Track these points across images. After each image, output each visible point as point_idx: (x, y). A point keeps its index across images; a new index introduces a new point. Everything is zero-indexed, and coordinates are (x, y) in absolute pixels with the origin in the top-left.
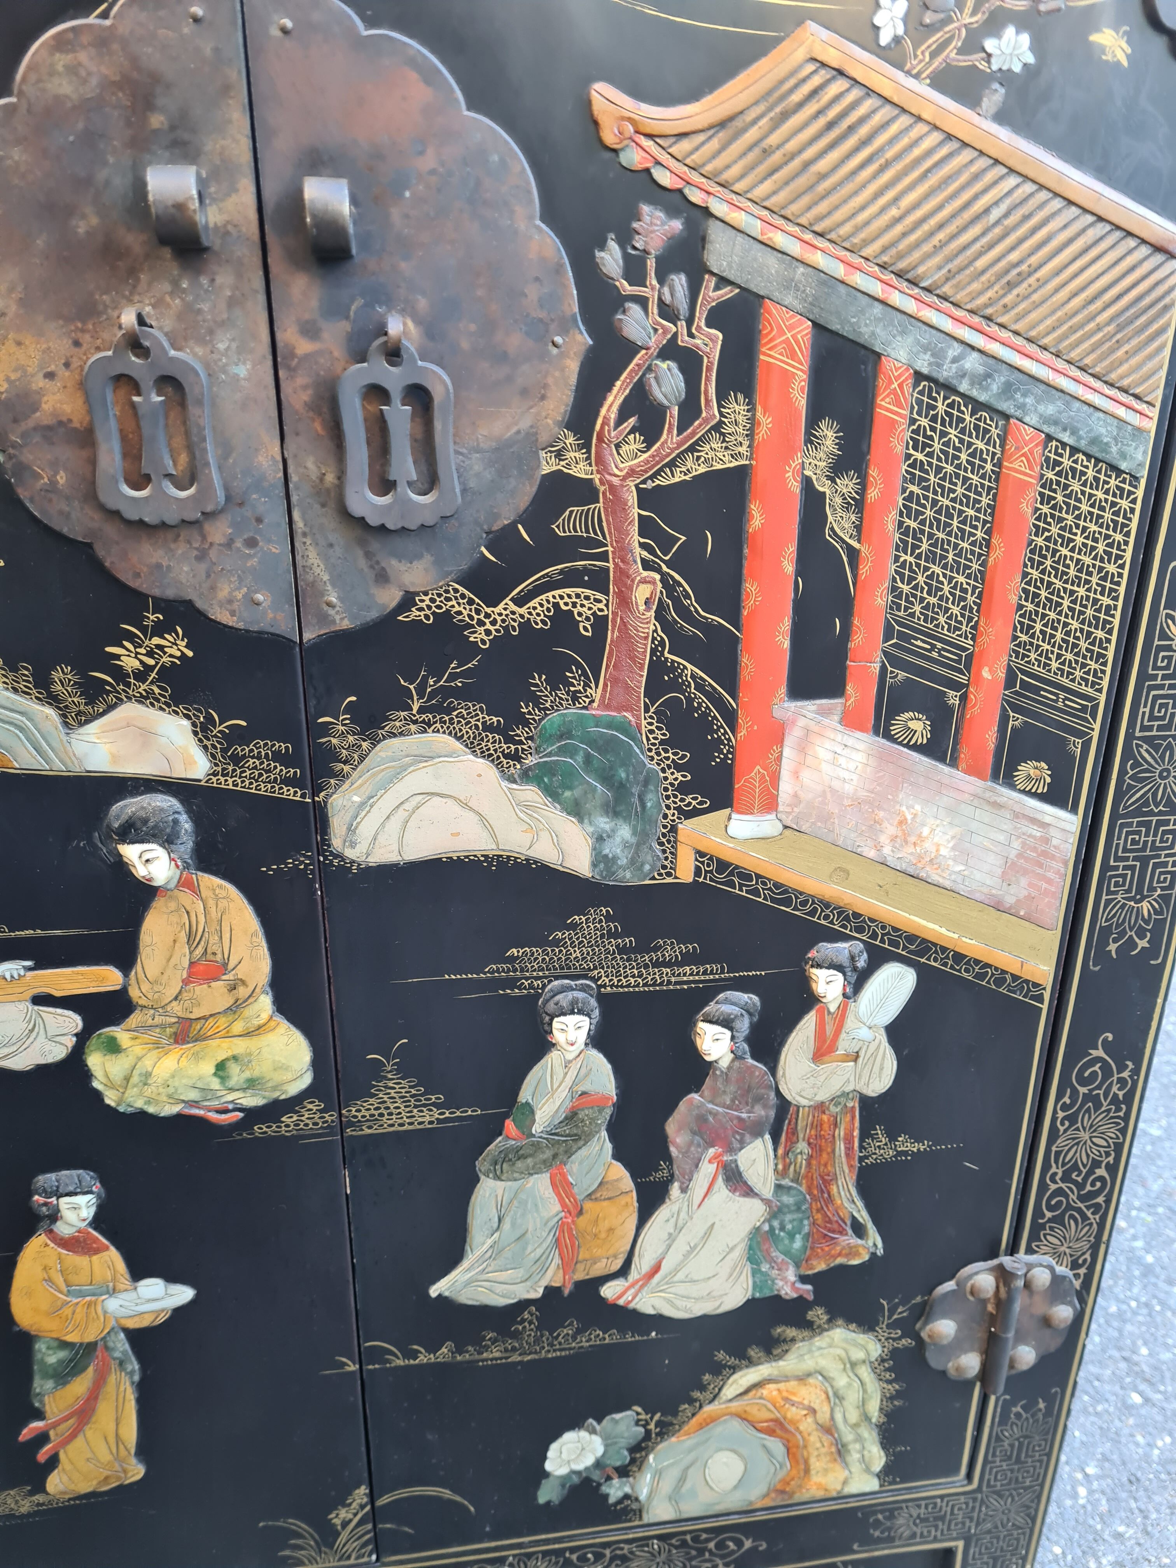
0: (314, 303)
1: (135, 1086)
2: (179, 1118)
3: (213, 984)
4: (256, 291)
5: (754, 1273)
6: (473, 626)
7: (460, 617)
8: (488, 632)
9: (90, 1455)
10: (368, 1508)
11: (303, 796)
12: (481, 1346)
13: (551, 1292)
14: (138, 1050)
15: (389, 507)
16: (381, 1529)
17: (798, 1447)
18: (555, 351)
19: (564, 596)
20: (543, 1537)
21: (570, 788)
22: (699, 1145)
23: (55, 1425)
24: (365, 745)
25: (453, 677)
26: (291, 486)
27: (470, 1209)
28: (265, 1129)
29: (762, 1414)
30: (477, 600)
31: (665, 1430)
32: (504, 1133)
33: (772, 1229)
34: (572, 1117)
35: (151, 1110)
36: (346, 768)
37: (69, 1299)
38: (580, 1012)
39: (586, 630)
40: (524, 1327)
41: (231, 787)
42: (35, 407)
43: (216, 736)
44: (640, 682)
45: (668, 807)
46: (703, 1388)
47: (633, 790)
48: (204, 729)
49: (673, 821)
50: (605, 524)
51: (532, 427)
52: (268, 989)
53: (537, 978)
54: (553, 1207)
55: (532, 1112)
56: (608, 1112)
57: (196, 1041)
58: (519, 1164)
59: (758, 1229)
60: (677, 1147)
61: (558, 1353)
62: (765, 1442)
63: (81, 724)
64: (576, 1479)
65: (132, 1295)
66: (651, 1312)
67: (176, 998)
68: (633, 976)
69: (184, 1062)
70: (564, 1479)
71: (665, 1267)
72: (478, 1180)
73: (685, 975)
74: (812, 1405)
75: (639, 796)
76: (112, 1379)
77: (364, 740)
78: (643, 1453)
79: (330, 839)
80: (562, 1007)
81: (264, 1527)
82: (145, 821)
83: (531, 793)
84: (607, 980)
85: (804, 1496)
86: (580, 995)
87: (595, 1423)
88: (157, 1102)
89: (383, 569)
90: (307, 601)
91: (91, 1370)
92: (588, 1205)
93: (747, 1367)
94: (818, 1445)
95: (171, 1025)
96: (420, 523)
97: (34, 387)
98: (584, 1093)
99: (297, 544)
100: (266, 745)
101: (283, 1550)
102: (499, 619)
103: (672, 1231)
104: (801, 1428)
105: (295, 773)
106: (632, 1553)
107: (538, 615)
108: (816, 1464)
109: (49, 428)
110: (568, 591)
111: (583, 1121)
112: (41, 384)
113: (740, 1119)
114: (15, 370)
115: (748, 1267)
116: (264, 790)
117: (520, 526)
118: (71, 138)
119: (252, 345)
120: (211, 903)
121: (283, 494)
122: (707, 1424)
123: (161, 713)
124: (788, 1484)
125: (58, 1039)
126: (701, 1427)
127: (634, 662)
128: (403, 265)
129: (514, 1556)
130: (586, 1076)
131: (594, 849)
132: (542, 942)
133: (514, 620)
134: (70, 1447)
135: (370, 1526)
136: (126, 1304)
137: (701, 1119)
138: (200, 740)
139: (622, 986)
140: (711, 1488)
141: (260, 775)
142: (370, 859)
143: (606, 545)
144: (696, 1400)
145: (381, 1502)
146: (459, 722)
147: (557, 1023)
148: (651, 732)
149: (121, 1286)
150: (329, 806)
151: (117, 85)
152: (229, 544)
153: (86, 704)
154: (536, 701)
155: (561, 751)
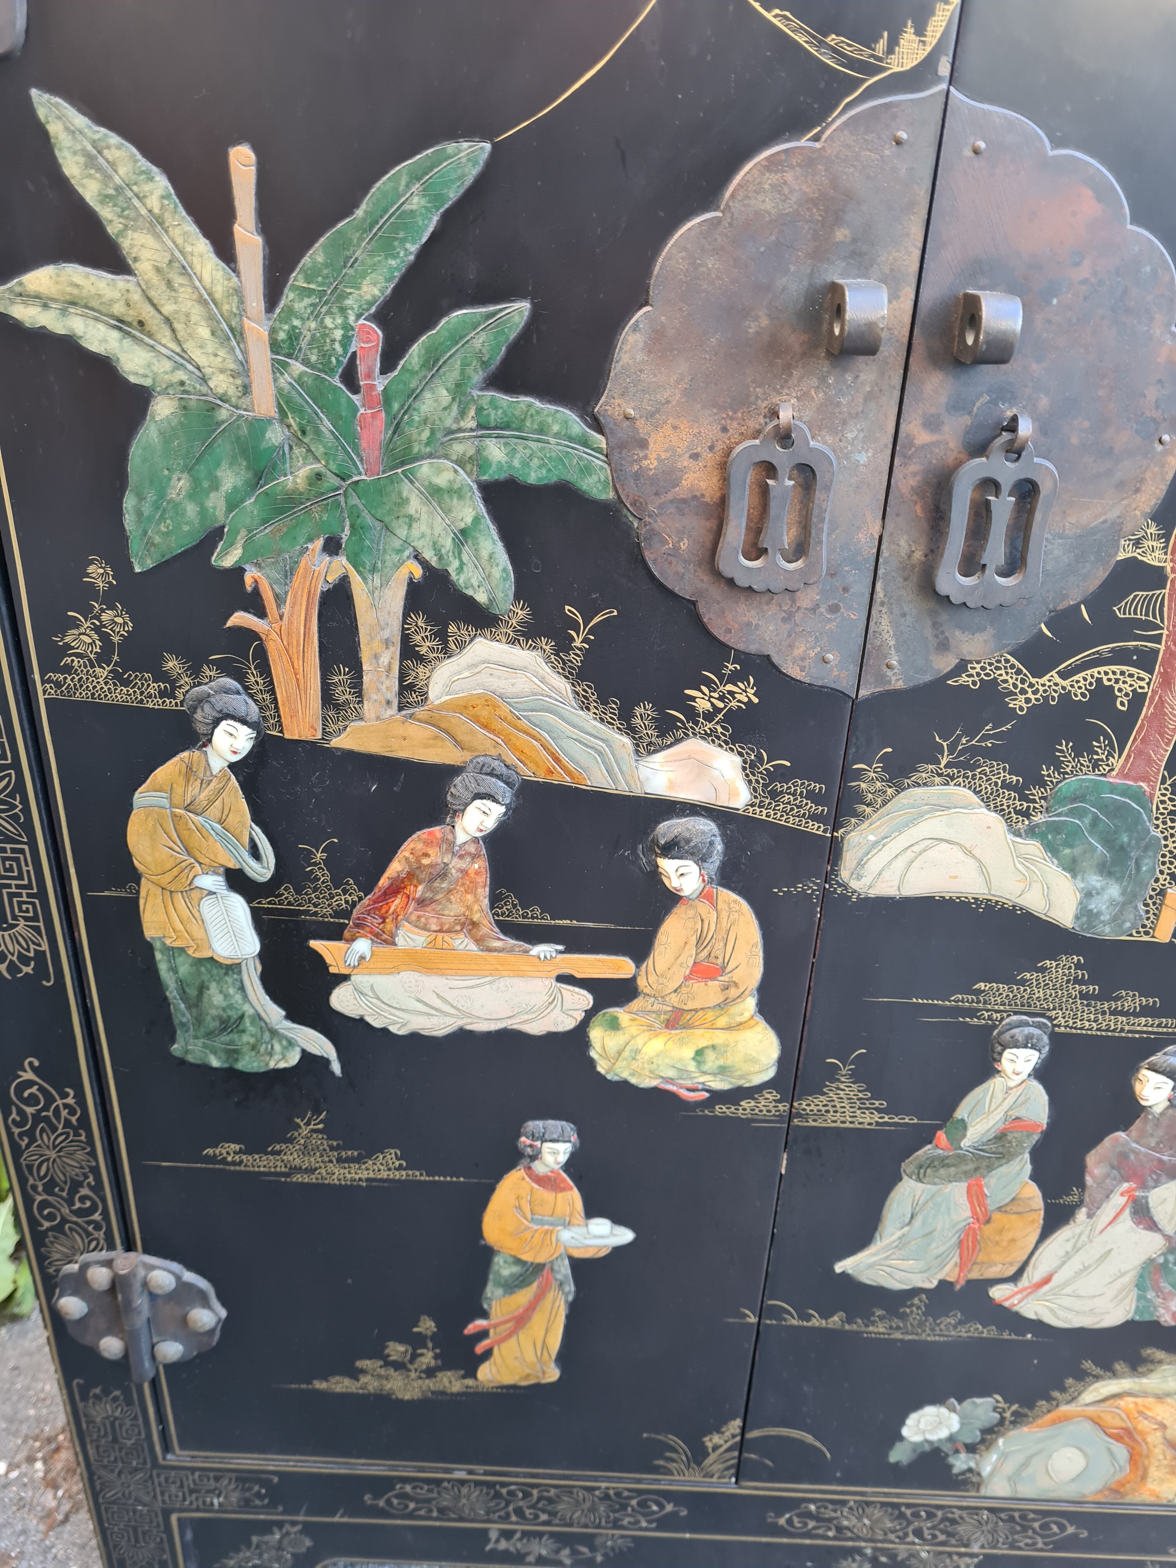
0: (943, 399)
1: (625, 1059)
2: (655, 1090)
3: (710, 983)
4: (894, 388)
5: (1140, 1298)
6: (1015, 694)
7: (1005, 685)
8: (1028, 700)
9: (518, 1354)
10: (738, 1438)
11: (825, 831)
12: (869, 1320)
13: (944, 1284)
14: (634, 1030)
15: (974, 588)
16: (746, 1459)
17: (1141, 1455)
18: (1160, 448)
19: (1107, 673)
20: (886, 1490)
21: (1071, 846)
22: (1114, 1179)
23: (495, 1326)
24: (890, 791)
25: (985, 738)
26: (881, 560)
27: (888, 1203)
28: (724, 1109)
29: (1114, 1422)
30: (1025, 671)
31: (1018, 1419)
32: (934, 1142)
33: (1166, 1261)
34: (1001, 1137)
35: (633, 1081)
36: (868, 810)
37: (530, 1225)
38: (1033, 1047)
39: (1122, 704)
40: (912, 1312)
41: (764, 817)
42: (676, 483)
43: (761, 773)
44: (1163, 756)
45: (1162, 872)
46: (1063, 1389)
47: (1132, 854)
48: (753, 765)
49: (1164, 885)
50: (1166, 609)
51: (1119, 517)
52: (755, 993)
53: (997, 1011)
54: (963, 1212)
55: (965, 1128)
56: (1036, 1137)
57: (684, 1028)
58: (942, 1171)
59: (1151, 1261)
60: (1093, 1177)
61: (937, 1338)
62: (1112, 1447)
63: (649, 753)
64: (927, 1448)
65: (583, 1230)
66: (1032, 1316)
67: (675, 991)
68: (1089, 1021)
69: (670, 1045)
70: (916, 1445)
71: (1056, 1280)
72: (901, 1179)
73: (1139, 1025)
74: (1165, 1421)
75: (1137, 861)
76: (550, 1296)
77: (890, 787)
78: (994, 1436)
79: (839, 870)
80: (1017, 1041)
81: (647, 1439)
82: (688, 841)
83: (1033, 847)
84: (1063, 1021)
85: (1136, 1498)
86: (1036, 1031)
87: (956, 1403)
88: (640, 1075)
89: (946, 638)
90: (870, 661)
91: (535, 1285)
92: (996, 1216)
93: (1110, 1378)
94: (1161, 1457)
95: (665, 1013)
96: (999, 602)
97: (679, 465)
98: (1017, 1118)
99: (873, 612)
100: (803, 784)
101: (658, 1458)
102: (1041, 689)
103: (1069, 1250)
104: (1149, 1440)
105: (823, 810)
106: (961, 1518)
107: (1080, 688)
108: (1153, 1472)
109: (684, 501)
110: (1114, 668)
111: (1010, 1142)
112: (685, 464)
113: (1160, 1161)
114: (666, 451)
115: (1135, 1293)
116: (792, 822)
117: (1083, 607)
118: (762, 249)
119: (878, 435)
120: (724, 915)
121: (872, 568)
122: (1060, 1422)
123: (719, 749)
124: (1124, 1485)
125: (570, 1013)
126: (1053, 1423)
127: (1162, 737)
128: (1034, 366)
129: (855, 1502)
130: (1023, 1103)
131: (1081, 903)
132: (1009, 980)
133: (1055, 691)
134: (504, 1346)
135: (736, 1454)
136: (576, 1236)
137: (1123, 1156)
138: (747, 775)
139: (1076, 1028)
140: (1051, 1477)
141: (792, 809)
142: (870, 891)
143: (1162, 629)
144: (1054, 1399)
145: (752, 1435)
146: (981, 778)
147: (1008, 1054)
148: (1163, 802)
149: (575, 1221)
150: (845, 842)
151: (814, 202)
152: (814, 609)
153: (658, 737)
154: (1058, 765)
155: (1071, 813)
